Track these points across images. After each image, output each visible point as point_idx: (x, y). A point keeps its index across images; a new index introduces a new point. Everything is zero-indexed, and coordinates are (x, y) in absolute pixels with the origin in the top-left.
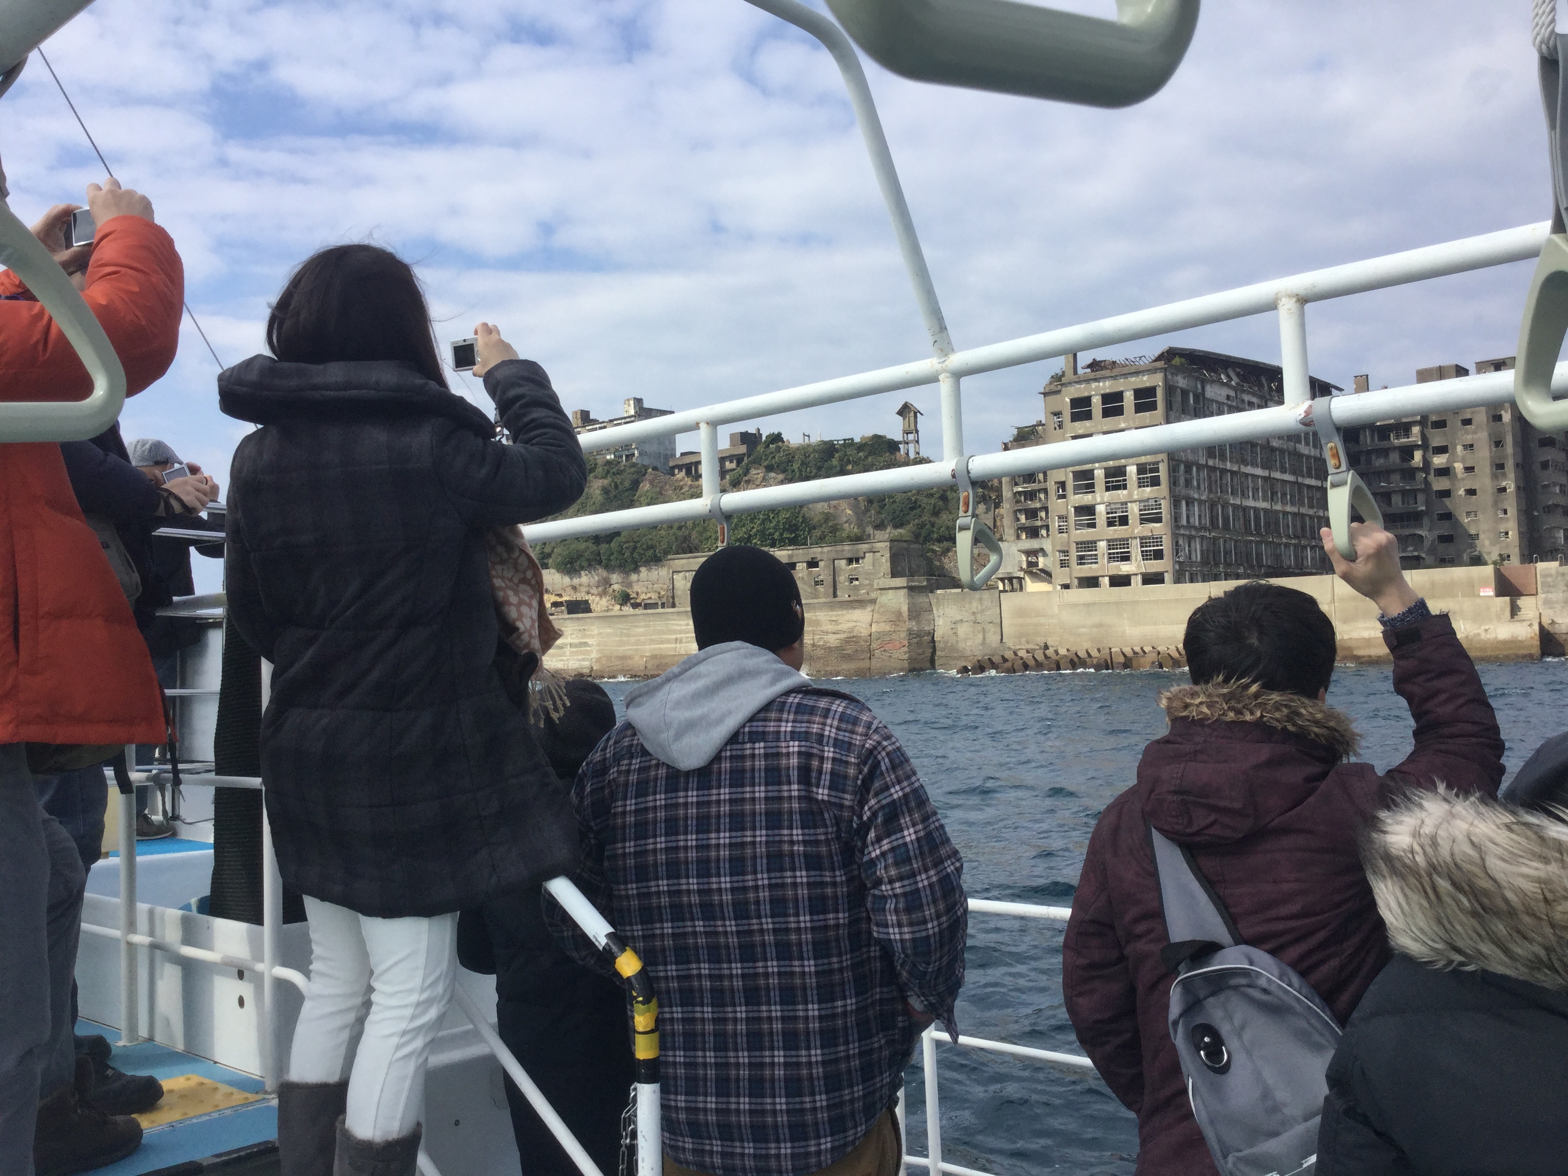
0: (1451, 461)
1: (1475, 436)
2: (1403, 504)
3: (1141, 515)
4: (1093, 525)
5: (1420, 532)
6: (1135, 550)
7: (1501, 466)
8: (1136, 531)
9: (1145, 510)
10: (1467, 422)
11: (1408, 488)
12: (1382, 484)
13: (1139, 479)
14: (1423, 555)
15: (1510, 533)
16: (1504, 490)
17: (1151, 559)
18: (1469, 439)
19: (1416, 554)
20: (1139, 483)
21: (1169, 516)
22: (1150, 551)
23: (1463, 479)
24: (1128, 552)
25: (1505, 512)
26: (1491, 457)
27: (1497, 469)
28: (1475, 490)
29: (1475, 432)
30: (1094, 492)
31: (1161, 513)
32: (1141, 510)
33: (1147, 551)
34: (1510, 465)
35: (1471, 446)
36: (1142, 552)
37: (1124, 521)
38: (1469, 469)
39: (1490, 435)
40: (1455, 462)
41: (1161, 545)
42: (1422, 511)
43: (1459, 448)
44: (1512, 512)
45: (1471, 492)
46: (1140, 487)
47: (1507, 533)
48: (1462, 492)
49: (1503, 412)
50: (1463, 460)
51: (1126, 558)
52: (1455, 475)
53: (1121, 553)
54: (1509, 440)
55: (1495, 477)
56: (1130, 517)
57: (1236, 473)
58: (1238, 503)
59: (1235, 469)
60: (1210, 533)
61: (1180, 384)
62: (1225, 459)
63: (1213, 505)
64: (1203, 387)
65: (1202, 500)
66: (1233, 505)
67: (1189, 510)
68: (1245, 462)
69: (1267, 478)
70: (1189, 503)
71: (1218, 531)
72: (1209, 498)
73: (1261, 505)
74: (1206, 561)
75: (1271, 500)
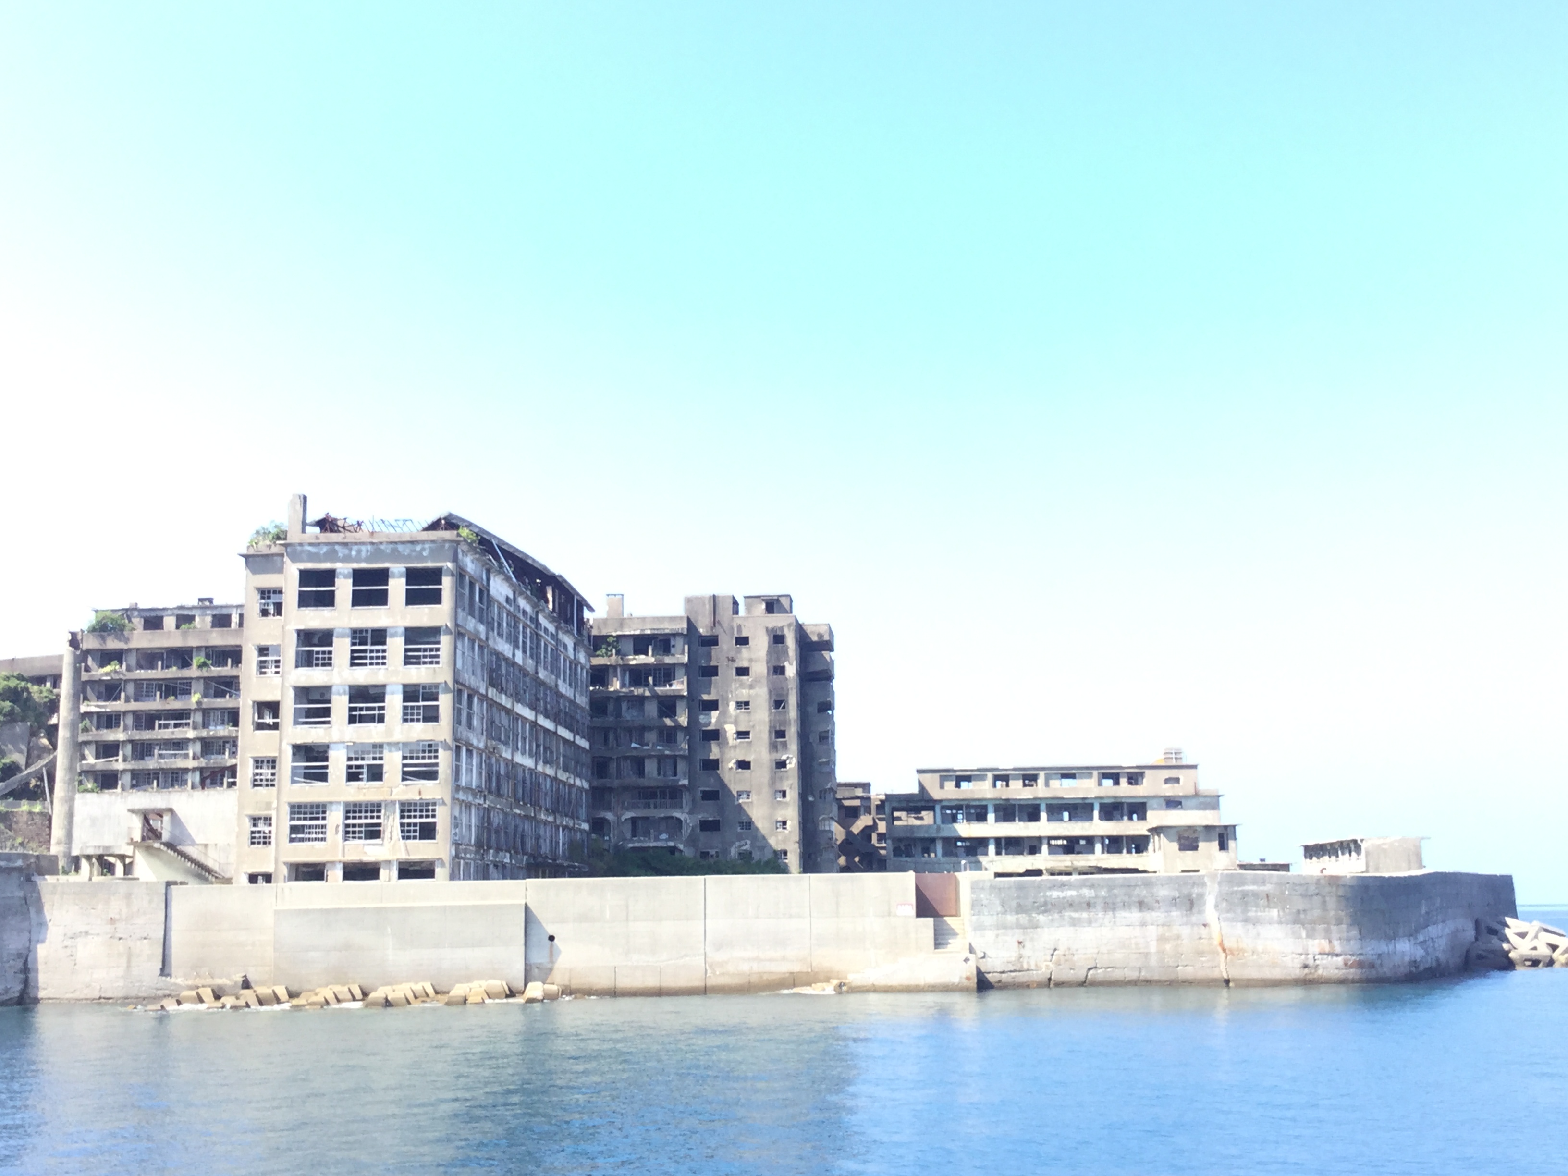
0: (722, 720)
1: (752, 692)
2: (659, 774)
3: (404, 765)
4: (322, 777)
5: (677, 814)
6: (391, 823)
7: (781, 734)
8: (395, 791)
9: (412, 758)
10: (743, 672)
11: (667, 752)
12: (634, 745)
13: (405, 708)
14: (681, 846)
15: (789, 823)
16: (782, 764)
17: (415, 838)
18: (744, 694)
19: (671, 844)
20: (405, 714)
21: (449, 771)
22: (415, 825)
23: (735, 747)
24: (379, 825)
25: (784, 794)
26: (770, 721)
27: (777, 737)
28: (749, 763)
29: (751, 687)
30: (328, 722)
31: (436, 765)
32: (404, 758)
33: (409, 825)
34: (792, 732)
35: (747, 703)
36: (402, 825)
37: (376, 774)
38: (743, 734)
39: (770, 692)
40: (726, 723)
41: (434, 816)
42: (684, 786)
43: (732, 705)
44: (793, 795)
45: (744, 765)
46: (405, 720)
47: (784, 823)
48: (732, 764)
49: (786, 664)
50: (736, 723)
51: (374, 833)
52: (726, 739)
53: (367, 825)
54: (793, 700)
55: (774, 747)
56: (385, 769)
57: (508, 712)
58: (509, 757)
59: (509, 706)
60: (485, 800)
61: (469, 570)
62: (501, 690)
63: (489, 758)
64: (488, 579)
65: (480, 749)
66: (505, 759)
67: (468, 763)
68: (518, 697)
69: (534, 724)
70: (469, 752)
71: (491, 797)
72: (486, 747)
73: (528, 762)
74: (479, 844)
75: (535, 755)
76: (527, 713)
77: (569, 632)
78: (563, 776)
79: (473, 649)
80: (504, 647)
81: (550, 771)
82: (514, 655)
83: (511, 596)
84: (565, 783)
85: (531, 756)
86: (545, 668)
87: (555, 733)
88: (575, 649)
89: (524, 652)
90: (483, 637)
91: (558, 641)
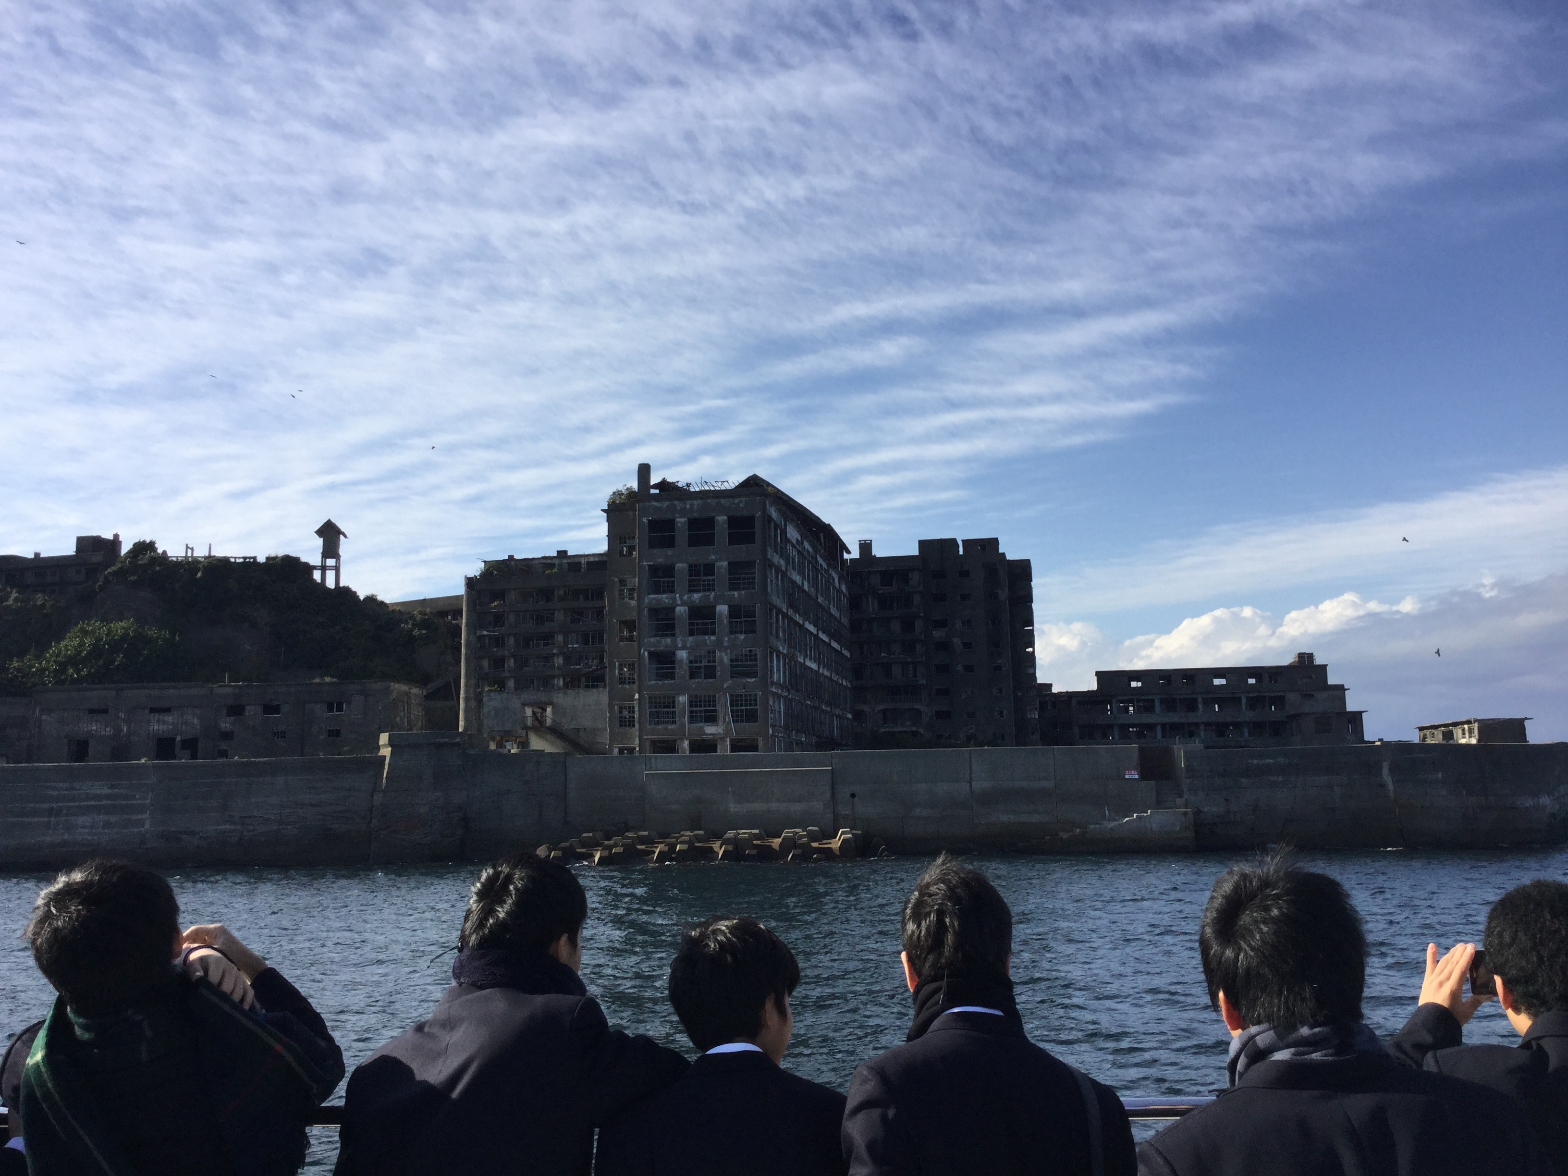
0: (950, 635)
1: (973, 612)
2: (903, 676)
3: (732, 666)
4: (672, 676)
5: (918, 706)
6: (724, 710)
8: (725, 686)
9: (737, 661)
10: (965, 597)
12: (883, 654)
13: (731, 623)
14: (921, 730)
15: (1004, 712)
16: (999, 668)
17: (742, 721)
18: (967, 614)
20: (731, 628)
21: (765, 670)
22: (742, 711)
23: (961, 655)
24: (715, 711)
26: (988, 634)
27: (993, 647)
28: (973, 667)
29: (973, 609)
33: (737, 711)
34: (1005, 643)
35: (970, 621)
36: (732, 711)
37: (710, 673)
38: (968, 645)
39: (987, 612)
40: (954, 637)
41: (755, 704)
42: (923, 685)
43: (958, 624)
44: (1007, 691)
45: (969, 669)
46: (731, 633)
48: (960, 668)
49: (999, 591)
50: (961, 636)
51: (712, 719)
52: (954, 650)
53: (706, 711)
55: (991, 654)
56: (718, 669)
57: (801, 627)
58: (802, 661)
59: (801, 622)
60: (789, 694)
61: (773, 517)
62: (796, 611)
63: (790, 661)
64: (785, 525)
65: (785, 654)
66: (800, 662)
67: (778, 665)
68: (806, 617)
69: (816, 637)
70: (778, 656)
71: (792, 692)
72: (788, 653)
73: (813, 666)
74: (787, 727)
75: (818, 661)
76: (812, 628)
77: (835, 568)
78: (835, 677)
79: (777, 577)
80: (797, 578)
81: (827, 673)
82: (803, 583)
83: (799, 539)
84: (836, 682)
85: (815, 662)
86: (822, 596)
87: (829, 645)
88: (839, 582)
89: (809, 582)
90: (783, 568)
91: (830, 575)
